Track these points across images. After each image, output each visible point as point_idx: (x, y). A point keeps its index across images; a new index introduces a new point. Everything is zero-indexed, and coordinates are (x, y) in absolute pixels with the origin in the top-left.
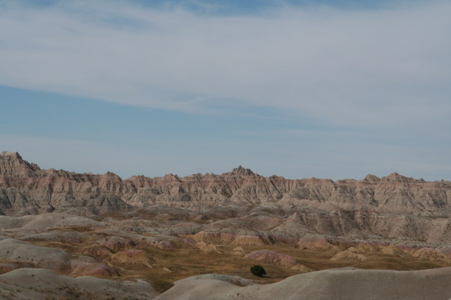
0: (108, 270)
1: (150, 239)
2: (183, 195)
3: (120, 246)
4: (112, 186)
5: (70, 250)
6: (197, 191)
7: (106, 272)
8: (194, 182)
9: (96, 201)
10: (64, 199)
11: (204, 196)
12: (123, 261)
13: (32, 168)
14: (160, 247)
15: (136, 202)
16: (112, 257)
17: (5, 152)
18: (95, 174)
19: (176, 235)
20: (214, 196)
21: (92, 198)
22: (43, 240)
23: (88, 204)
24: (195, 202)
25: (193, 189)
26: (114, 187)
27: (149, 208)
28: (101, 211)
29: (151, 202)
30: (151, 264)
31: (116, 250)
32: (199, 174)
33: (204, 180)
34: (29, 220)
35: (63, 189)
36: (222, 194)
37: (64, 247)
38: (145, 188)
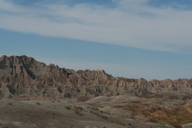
0: (151, 120)
1: (166, 107)
2: (173, 88)
3: (154, 110)
4: (143, 84)
5: (134, 111)
6: (180, 86)
7: (150, 121)
8: (178, 82)
9: (137, 90)
10: (123, 89)
11: (183, 89)
12: (156, 116)
13: (109, 76)
14: (171, 110)
15: (153, 91)
16: (151, 114)
17: (98, 70)
18: (136, 79)
19: (177, 105)
20: (188, 89)
21: (135, 89)
22: (121, 107)
23: (134, 92)
24: (179, 91)
25: (178, 85)
26: (144, 84)
27: (159, 93)
28: (139, 95)
29: (160, 91)
30: (168, 117)
31: (152, 111)
32: (180, 79)
33: (182, 81)
34: (113, 98)
35: (123, 85)
36: (191, 87)
37: (131, 110)
38: (157, 85)
